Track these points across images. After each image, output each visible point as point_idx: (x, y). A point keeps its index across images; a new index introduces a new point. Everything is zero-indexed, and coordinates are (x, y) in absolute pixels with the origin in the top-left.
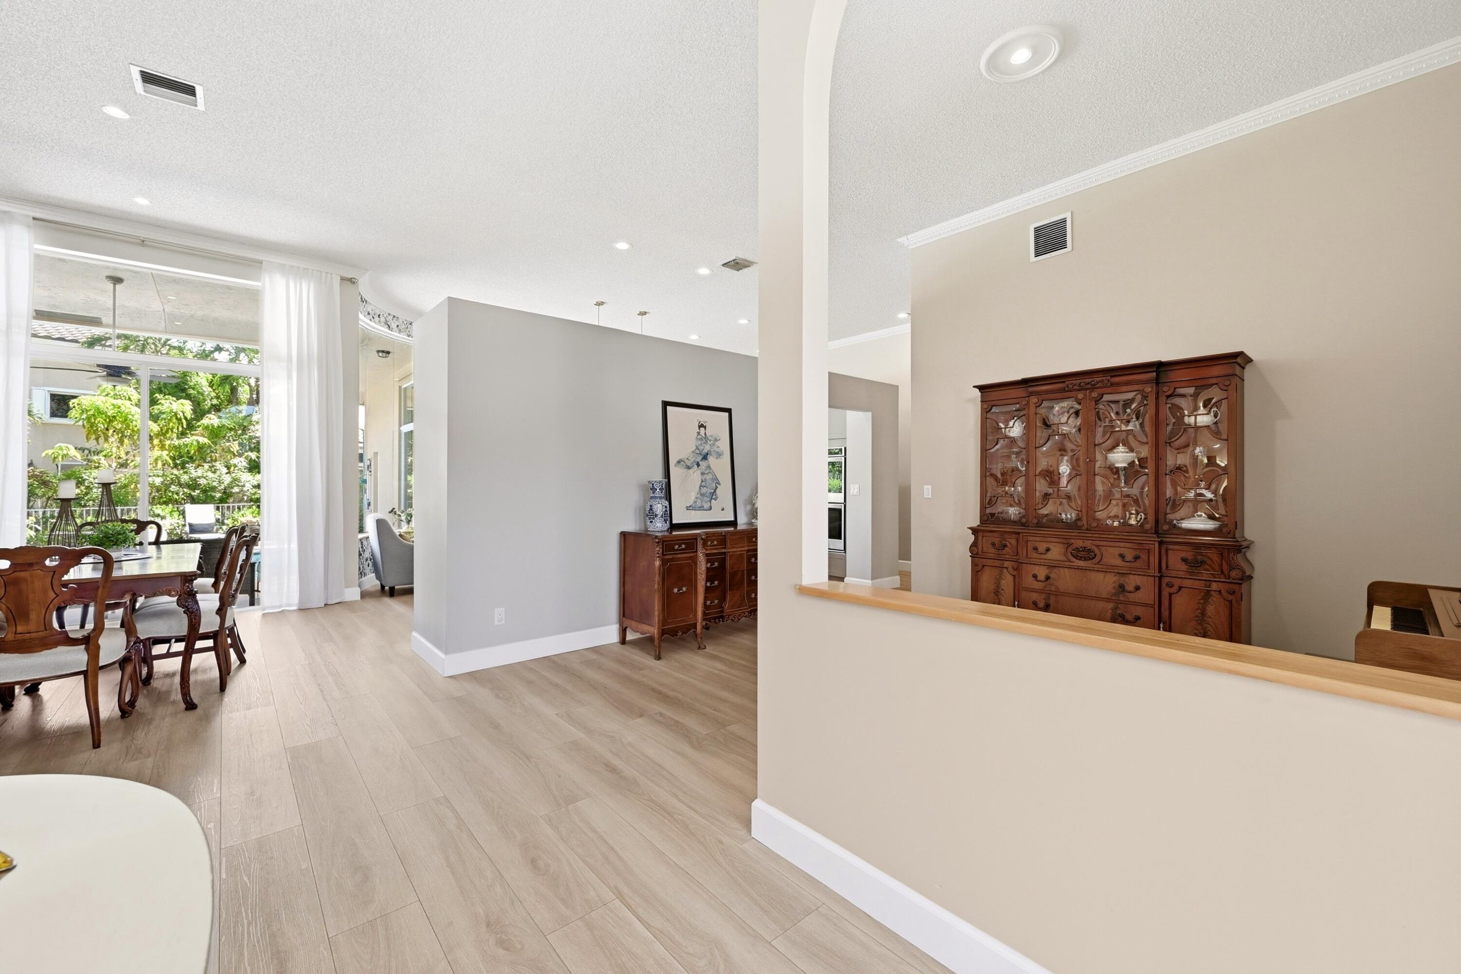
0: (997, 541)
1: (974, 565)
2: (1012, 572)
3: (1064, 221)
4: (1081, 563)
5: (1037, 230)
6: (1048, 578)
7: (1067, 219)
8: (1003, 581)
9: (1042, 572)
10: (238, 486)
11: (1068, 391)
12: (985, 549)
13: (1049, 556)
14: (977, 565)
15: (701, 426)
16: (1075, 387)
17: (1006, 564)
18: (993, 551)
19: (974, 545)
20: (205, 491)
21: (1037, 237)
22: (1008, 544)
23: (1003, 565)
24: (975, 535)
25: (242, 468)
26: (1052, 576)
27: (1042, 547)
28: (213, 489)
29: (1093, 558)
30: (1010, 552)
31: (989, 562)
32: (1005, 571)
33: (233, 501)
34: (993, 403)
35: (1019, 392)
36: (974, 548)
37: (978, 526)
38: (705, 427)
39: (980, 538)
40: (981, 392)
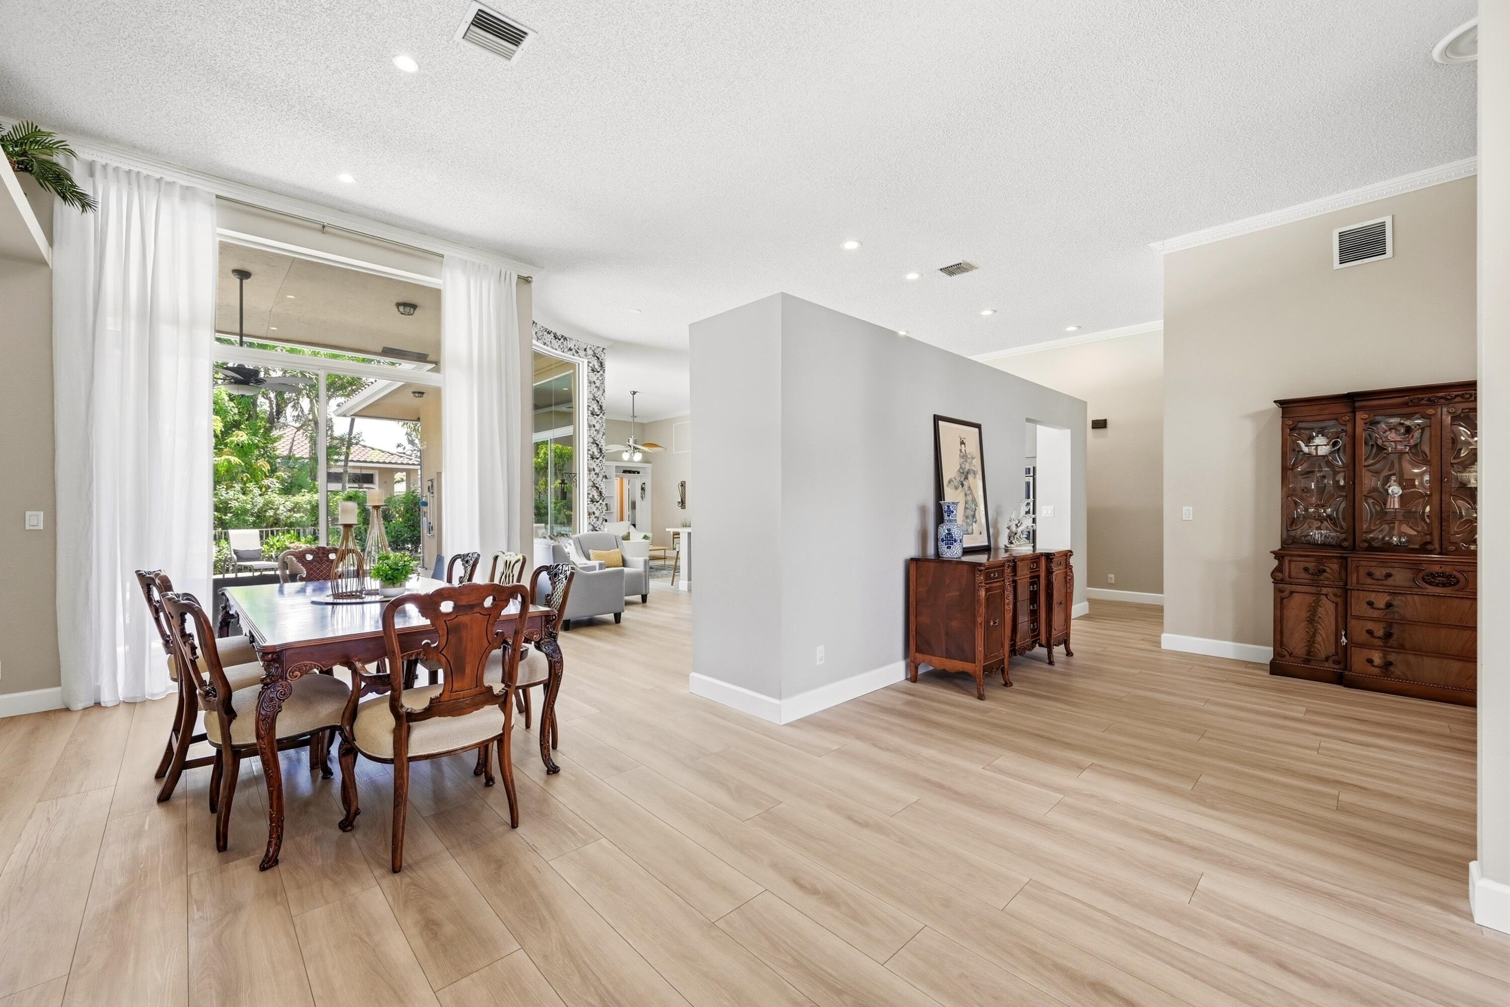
0: (1311, 566)
1: (1278, 591)
2: (1333, 598)
3: (1383, 225)
4: (1438, 590)
5: (1341, 235)
6: (1389, 605)
7: (1386, 223)
8: (1320, 608)
9: (1381, 600)
10: (271, 508)
11: (1411, 406)
12: (1293, 574)
13: (1390, 581)
14: (1282, 591)
15: (962, 443)
16: (1424, 402)
17: (1324, 591)
18: (1307, 576)
19: (1278, 569)
20: (236, 515)
21: (1341, 242)
22: (1328, 570)
23: (1320, 591)
24: (1279, 560)
25: (277, 489)
26: (1395, 603)
27: (1379, 572)
28: (245, 512)
29: (1455, 584)
30: (1331, 577)
31: (1299, 588)
32: (1323, 597)
33: (267, 525)
34: (1298, 419)
35: (1339, 408)
36: (1279, 575)
37: (1279, 550)
38: (965, 444)
39: (1287, 562)
40: (1282, 408)
